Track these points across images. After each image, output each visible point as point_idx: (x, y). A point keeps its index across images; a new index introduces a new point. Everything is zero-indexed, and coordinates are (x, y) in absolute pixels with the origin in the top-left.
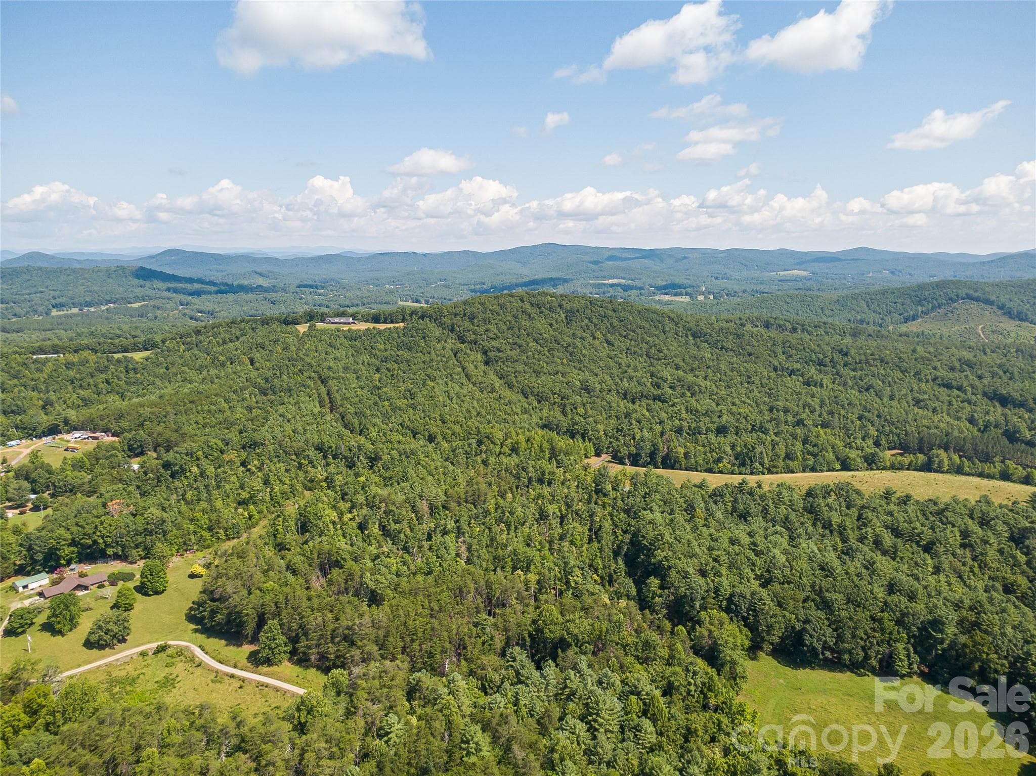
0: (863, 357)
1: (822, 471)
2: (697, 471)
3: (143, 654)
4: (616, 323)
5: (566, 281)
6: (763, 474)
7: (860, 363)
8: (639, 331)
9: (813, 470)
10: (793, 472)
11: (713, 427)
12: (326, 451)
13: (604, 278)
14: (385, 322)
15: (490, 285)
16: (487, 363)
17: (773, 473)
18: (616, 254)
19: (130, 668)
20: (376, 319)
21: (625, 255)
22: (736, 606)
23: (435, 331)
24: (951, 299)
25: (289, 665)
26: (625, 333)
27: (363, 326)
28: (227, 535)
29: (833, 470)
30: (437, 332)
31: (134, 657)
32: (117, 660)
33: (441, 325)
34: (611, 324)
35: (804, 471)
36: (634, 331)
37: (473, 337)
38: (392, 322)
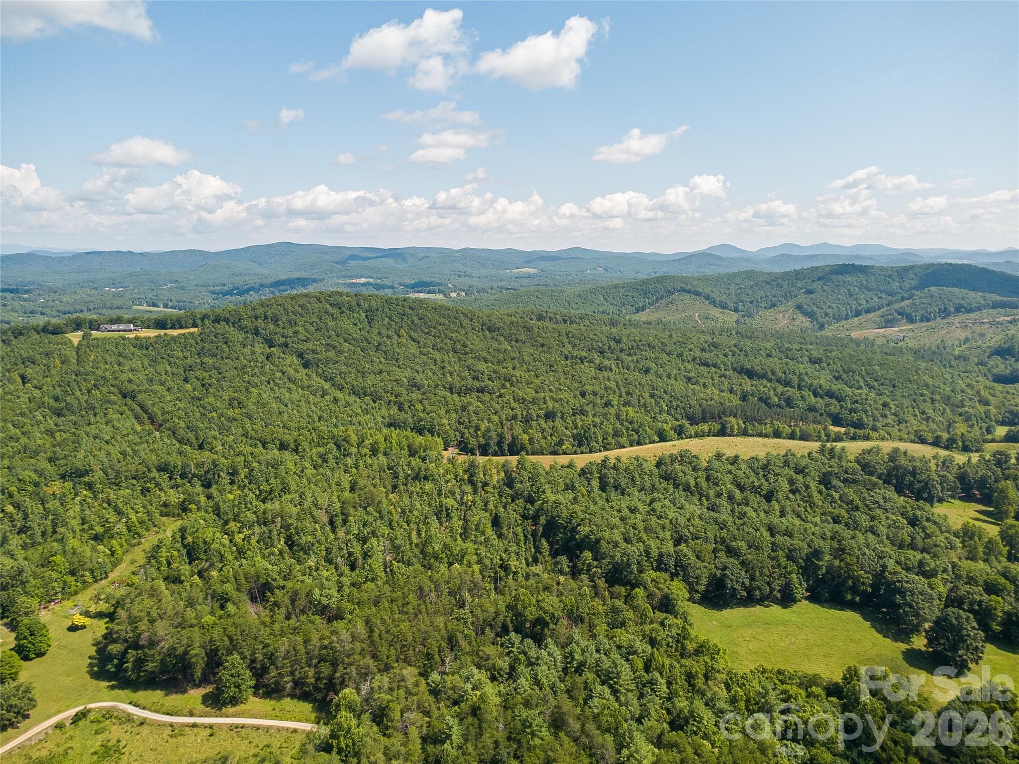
0: (634, 344)
1: (646, 444)
2: (543, 454)
3: (59, 726)
4: (416, 321)
5: (314, 281)
6: (600, 451)
7: (633, 348)
8: (440, 327)
9: (639, 443)
10: (624, 447)
11: (542, 413)
12: (172, 472)
13: (352, 277)
14: (173, 328)
15: (231, 286)
16: (306, 366)
17: (608, 450)
18: (356, 253)
19: (50, 745)
20: (161, 324)
21: (365, 254)
22: (666, 565)
23: (237, 336)
24: (669, 292)
25: (257, 699)
26: (426, 331)
27: (152, 333)
28: (94, 577)
29: (654, 442)
30: (241, 336)
31: (50, 732)
32: (30, 739)
33: (241, 328)
34: (412, 322)
35: (631, 445)
36: (435, 328)
37: (282, 340)
38: (181, 327)
